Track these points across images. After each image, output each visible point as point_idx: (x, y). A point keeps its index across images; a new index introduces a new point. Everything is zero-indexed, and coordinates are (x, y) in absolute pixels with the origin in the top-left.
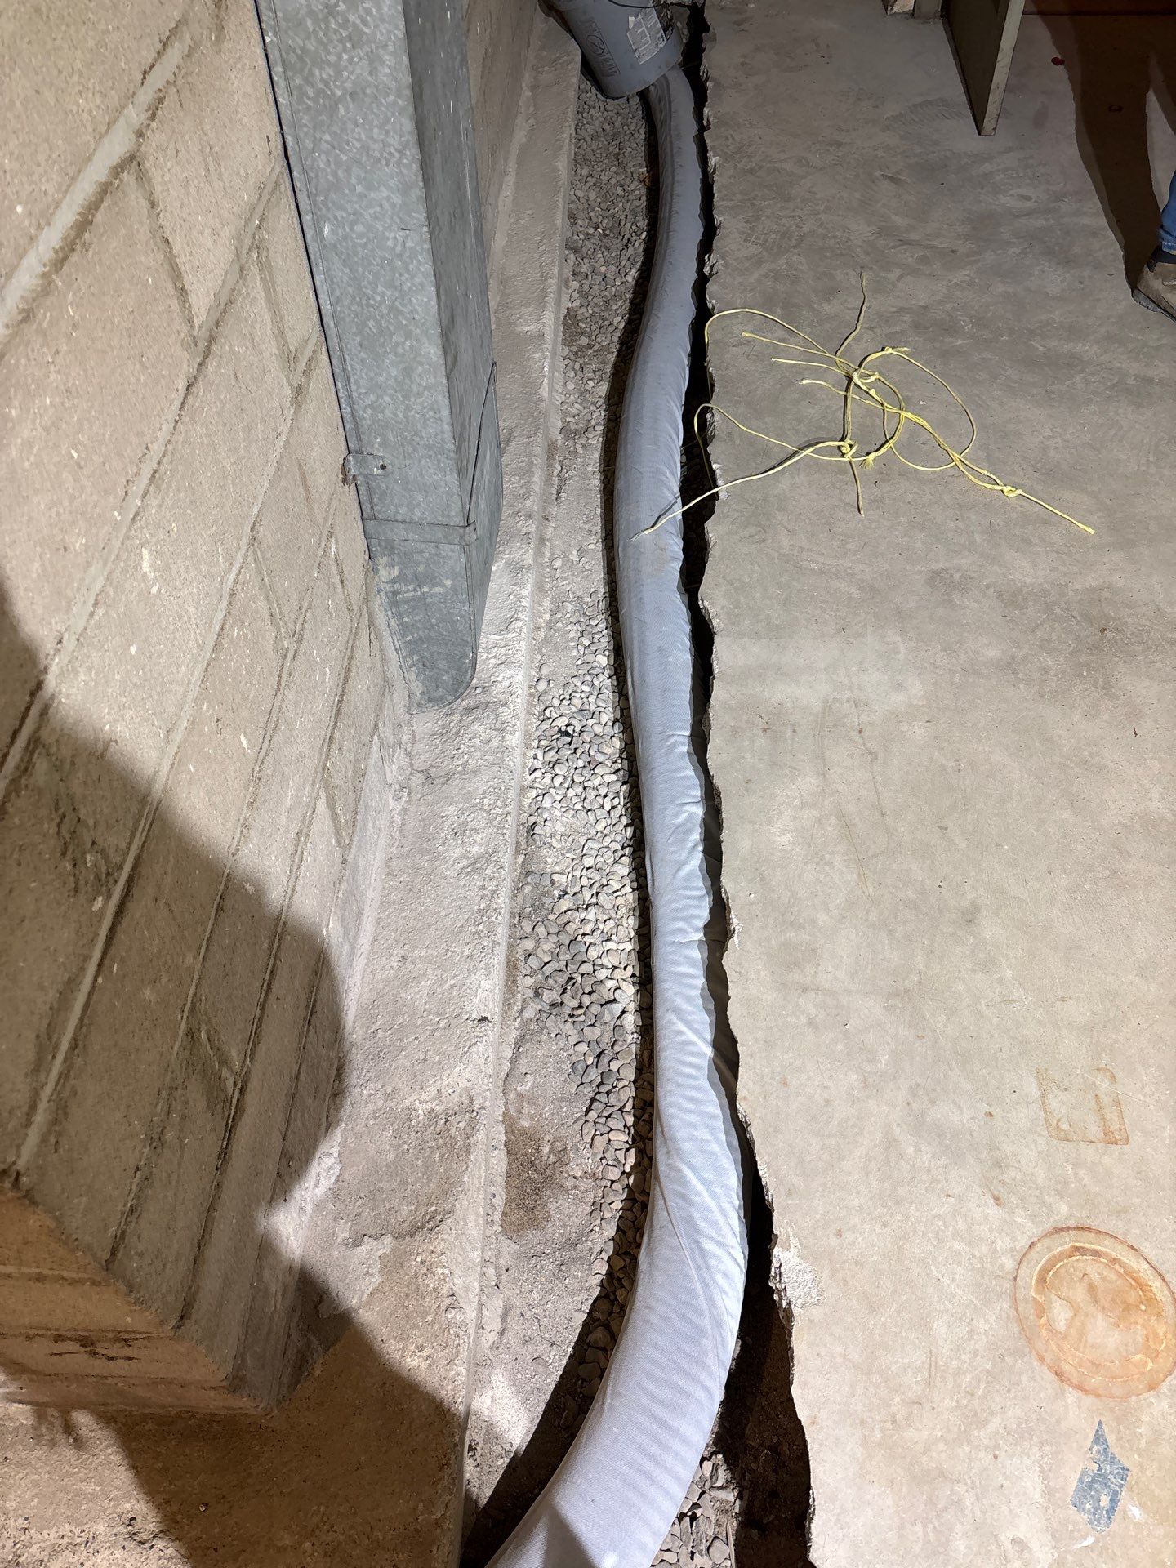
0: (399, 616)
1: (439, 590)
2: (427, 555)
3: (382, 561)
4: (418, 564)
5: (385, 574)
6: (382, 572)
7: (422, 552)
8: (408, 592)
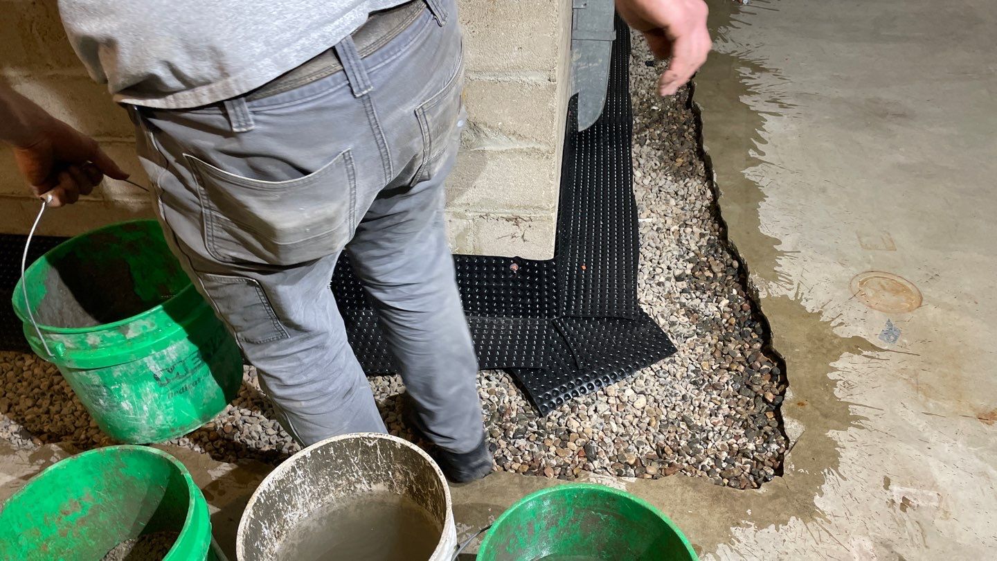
0: (576, 79)
1: (596, 64)
2: (594, 47)
3: (576, 50)
4: (590, 51)
5: (575, 57)
6: (574, 57)
7: (592, 45)
8: (583, 66)
